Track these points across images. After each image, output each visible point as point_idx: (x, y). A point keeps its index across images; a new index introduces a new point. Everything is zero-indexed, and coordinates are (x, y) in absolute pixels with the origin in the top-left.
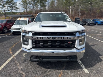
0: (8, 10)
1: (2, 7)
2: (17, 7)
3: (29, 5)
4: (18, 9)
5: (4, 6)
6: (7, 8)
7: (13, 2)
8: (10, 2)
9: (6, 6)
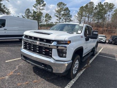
0: (63, 22)
1: (58, 19)
2: (71, 20)
3: (84, 17)
4: (71, 21)
5: (60, 18)
6: (62, 20)
7: (69, 15)
8: (66, 15)
9: (62, 18)
